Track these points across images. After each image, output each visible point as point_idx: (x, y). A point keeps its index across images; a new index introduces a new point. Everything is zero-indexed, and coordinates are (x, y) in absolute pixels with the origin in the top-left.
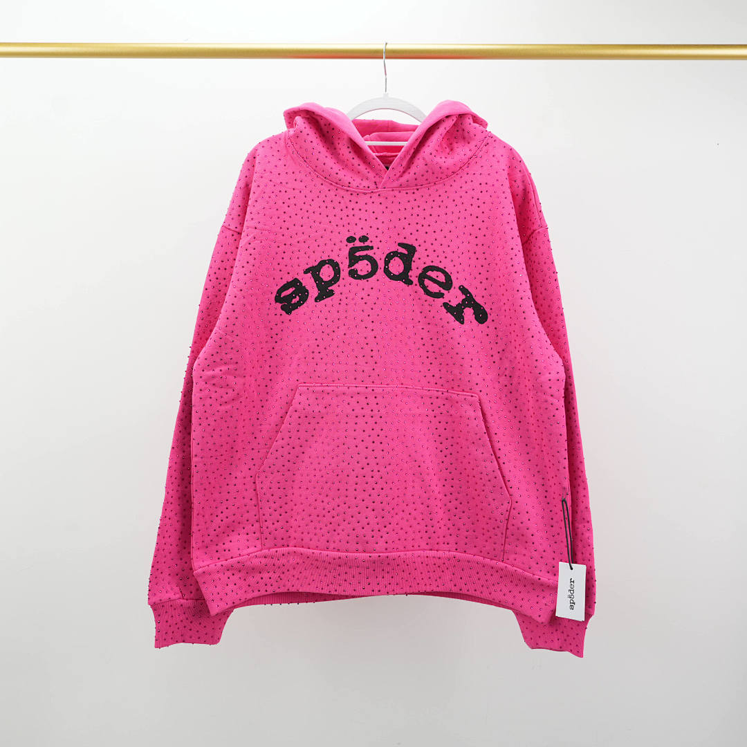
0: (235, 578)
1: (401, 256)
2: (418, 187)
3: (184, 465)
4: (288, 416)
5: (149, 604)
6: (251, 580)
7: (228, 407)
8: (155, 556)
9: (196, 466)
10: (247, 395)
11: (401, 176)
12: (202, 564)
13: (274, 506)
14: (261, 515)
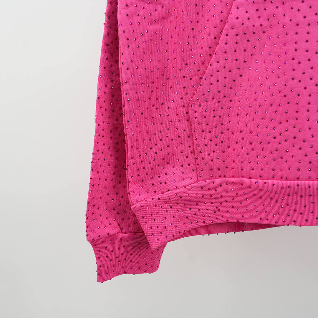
0: (173, 211)
3: (113, 96)
4: (223, 35)
5: (88, 240)
6: (188, 212)
7: (158, 27)
8: (90, 192)
9: (127, 94)
10: (176, 14)
12: (139, 198)
13: (210, 136)
14: (195, 145)
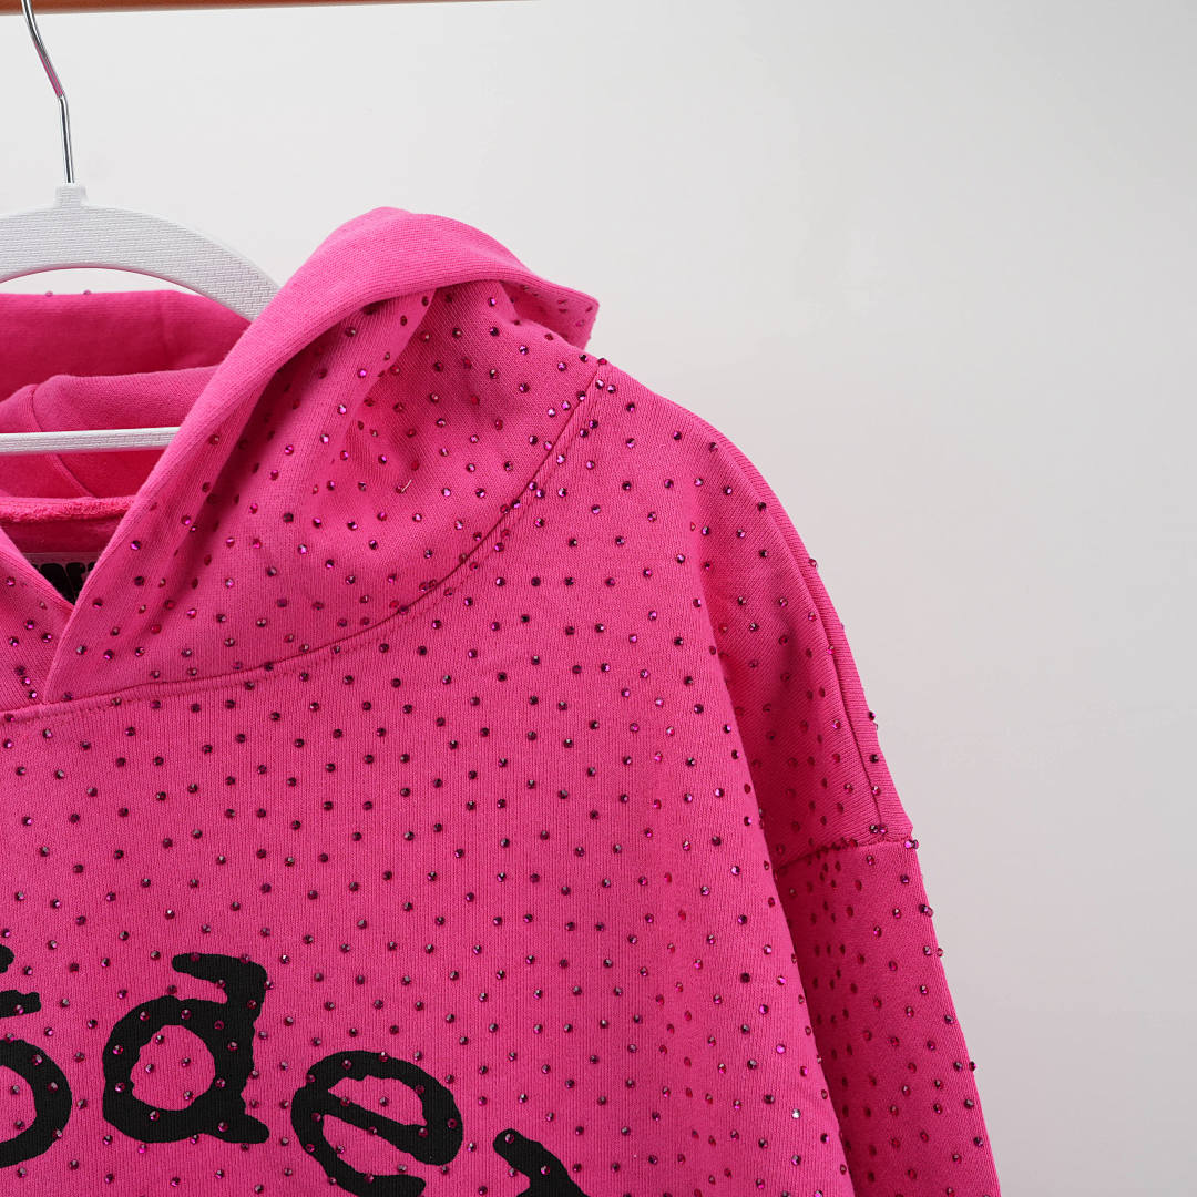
1: (198, 1017)
2: (246, 676)
11: (155, 628)
